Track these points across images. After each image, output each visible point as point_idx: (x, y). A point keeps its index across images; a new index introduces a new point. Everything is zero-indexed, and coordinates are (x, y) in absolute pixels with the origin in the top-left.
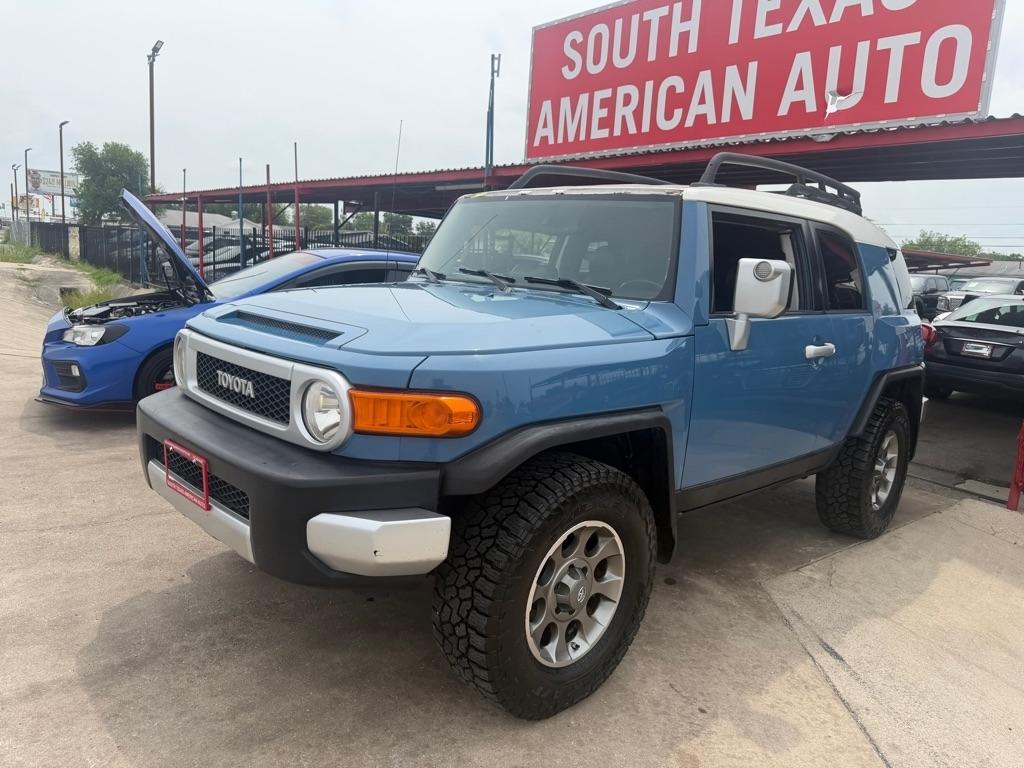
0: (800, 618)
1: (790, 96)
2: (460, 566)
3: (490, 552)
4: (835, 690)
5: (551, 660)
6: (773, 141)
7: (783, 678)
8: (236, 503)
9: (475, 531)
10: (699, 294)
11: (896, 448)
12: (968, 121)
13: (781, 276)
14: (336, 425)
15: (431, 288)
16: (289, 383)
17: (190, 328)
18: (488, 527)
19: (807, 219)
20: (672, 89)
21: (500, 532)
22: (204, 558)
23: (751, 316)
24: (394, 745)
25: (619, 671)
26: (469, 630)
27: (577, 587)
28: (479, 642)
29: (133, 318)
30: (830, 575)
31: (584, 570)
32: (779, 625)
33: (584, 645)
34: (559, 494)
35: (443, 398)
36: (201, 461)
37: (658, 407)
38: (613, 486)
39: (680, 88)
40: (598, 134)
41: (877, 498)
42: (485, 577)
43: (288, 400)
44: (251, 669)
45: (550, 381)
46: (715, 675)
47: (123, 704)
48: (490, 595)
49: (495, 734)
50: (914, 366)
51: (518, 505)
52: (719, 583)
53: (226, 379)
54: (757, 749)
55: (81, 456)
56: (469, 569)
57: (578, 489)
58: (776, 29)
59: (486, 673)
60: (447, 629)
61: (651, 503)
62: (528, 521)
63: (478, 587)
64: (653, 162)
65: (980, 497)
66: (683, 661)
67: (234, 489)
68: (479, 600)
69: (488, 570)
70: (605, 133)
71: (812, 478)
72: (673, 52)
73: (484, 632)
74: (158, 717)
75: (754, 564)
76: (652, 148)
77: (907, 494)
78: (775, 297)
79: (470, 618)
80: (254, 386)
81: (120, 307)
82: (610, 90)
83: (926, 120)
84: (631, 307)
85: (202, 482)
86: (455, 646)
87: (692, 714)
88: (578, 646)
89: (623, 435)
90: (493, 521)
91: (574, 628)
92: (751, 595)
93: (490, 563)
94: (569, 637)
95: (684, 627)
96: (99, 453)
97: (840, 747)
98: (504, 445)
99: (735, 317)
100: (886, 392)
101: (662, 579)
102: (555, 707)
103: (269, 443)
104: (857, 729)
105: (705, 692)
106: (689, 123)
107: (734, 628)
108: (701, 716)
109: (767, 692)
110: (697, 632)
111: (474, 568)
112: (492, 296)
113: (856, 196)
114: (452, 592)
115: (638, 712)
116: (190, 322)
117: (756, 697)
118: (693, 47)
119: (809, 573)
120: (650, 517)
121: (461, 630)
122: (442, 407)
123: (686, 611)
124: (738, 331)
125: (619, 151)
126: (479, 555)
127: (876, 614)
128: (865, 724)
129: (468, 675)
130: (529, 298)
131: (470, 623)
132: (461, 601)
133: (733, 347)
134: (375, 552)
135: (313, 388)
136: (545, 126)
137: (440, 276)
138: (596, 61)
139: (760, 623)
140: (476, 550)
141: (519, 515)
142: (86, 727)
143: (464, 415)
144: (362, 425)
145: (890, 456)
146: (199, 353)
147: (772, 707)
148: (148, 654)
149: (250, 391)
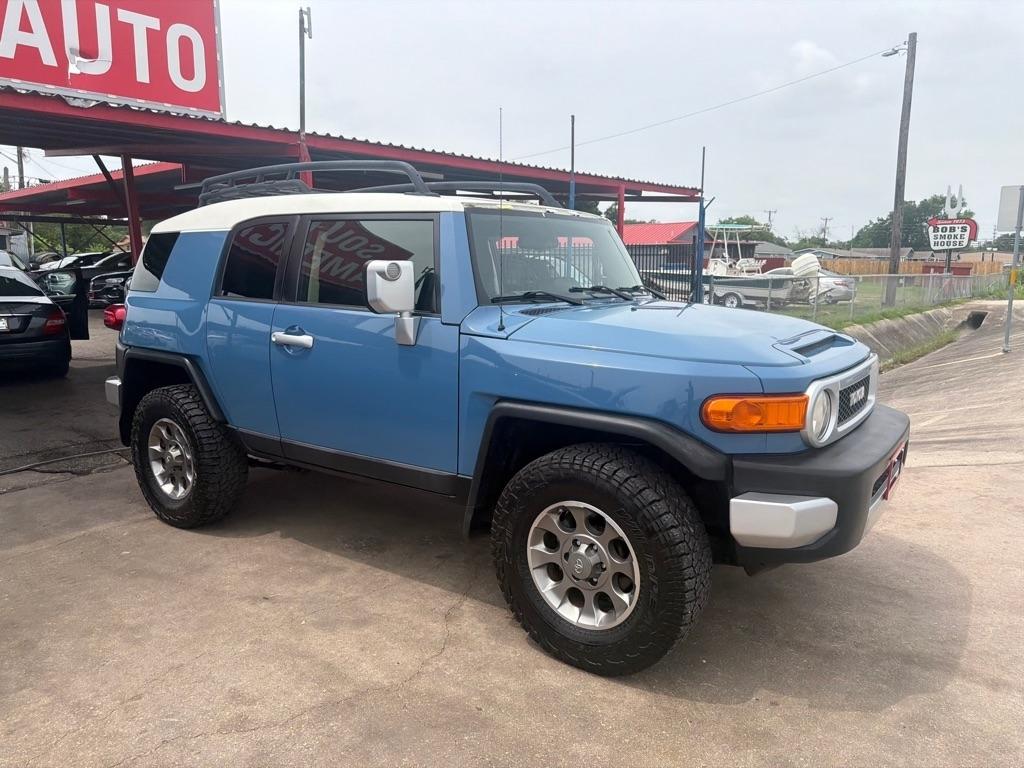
146: (840, 392)
149: (863, 393)
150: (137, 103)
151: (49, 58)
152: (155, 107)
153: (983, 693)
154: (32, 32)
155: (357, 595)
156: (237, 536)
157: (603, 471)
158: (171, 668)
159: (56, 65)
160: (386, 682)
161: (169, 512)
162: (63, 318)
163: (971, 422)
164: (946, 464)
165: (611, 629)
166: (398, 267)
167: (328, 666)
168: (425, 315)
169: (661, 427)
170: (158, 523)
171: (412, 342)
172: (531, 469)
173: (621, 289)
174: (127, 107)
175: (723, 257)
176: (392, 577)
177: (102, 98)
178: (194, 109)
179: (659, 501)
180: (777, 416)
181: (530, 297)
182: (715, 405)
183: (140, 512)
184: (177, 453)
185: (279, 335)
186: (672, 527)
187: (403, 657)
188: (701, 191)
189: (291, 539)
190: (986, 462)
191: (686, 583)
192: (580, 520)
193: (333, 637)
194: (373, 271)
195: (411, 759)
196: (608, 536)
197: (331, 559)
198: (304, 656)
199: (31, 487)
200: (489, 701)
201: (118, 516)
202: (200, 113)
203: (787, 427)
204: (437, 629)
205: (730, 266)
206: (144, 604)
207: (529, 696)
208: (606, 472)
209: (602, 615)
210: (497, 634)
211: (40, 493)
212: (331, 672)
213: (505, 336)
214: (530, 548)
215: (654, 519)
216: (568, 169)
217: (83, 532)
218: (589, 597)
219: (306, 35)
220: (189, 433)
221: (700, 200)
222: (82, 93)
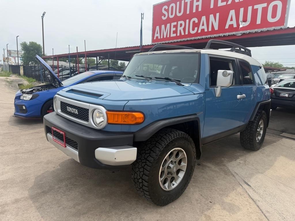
0: (237, 174)
1: (229, 23)
2: (140, 162)
3: (148, 158)
4: (249, 195)
5: (166, 189)
6: (224, 36)
7: (234, 192)
8: (74, 145)
9: (144, 151)
10: (206, 81)
11: (263, 124)
12: (281, 29)
13: (230, 75)
14: (102, 121)
15: (127, 81)
16: (88, 110)
17: (58, 94)
18: (148, 150)
19: (236, 58)
20: (194, 22)
21: (151, 152)
22: (64, 161)
23: (222, 87)
24: (122, 214)
25: (186, 191)
26: (143, 181)
27: (174, 167)
28: (146, 184)
29: (40, 92)
30: (245, 161)
31: (175, 162)
32: (231, 177)
33: (176, 184)
34: (168, 140)
35: (134, 113)
36: (63, 133)
37: (195, 114)
38: (183, 137)
39: (197, 21)
40: (173, 35)
41: (258, 139)
42: (147, 165)
43: (88, 115)
44: (79, 193)
45: (163, 107)
46: (214, 192)
47: (42, 204)
48: (149, 170)
49: (151, 210)
50: (267, 100)
51: (156, 144)
52: (213, 164)
53: (69, 109)
54: (228, 213)
55: (27, 132)
56: (142, 163)
57: (173, 139)
58: (224, 3)
59: (148, 193)
60: (136, 180)
61: (194, 142)
62: (159, 148)
63: (145, 168)
64: (189, 43)
65: (287, 138)
66: (204, 188)
67: (73, 141)
68: (145, 172)
69: (148, 163)
70: (175, 35)
71: (239, 133)
72: (194, 11)
73: (147, 181)
74: (53, 208)
75: (223, 159)
76: (189, 39)
77: (266, 137)
78: (229, 81)
79: (143, 177)
80: (78, 111)
81: (36, 89)
82: (176, 22)
83: (269, 29)
84: (187, 85)
85: (63, 139)
86: (139, 185)
87: (208, 203)
88: (174, 184)
89: (185, 123)
90: (149, 149)
91: (173, 179)
92: (223, 168)
93: (148, 161)
94: (171, 182)
95: (204, 178)
96: (32, 131)
97: (252, 212)
98: (152, 126)
99: (217, 87)
100: (260, 108)
101: (197, 164)
102: (168, 202)
103: (83, 127)
104: (256, 207)
105: (211, 197)
106: (199, 31)
107: (218, 178)
108: (210, 204)
109: (229, 196)
110: (208, 179)
111: (144, 162)
112: (146, 83)
113: (250, 51)
114: (137, 170)
115: (191, 203)
116: (58, 93)
117: (226, 198)
118: (200, 9)
119: (239, 161)
120: (194, 146)
121: (140, 181)
122: (134, 116)
123: (204, 173)
124: (218, 91)
125: (179, 40)
126: (145, 159)
127: (259, 173)
128: (258, 205)
129: (143, 193)
130: (156, 83)
131: (143, 179)
132: (140, 172)
133: (217, 96)
134: (115, 159)
135: (95, 111)
136: (157, 33)
137: (130, 78)
138: (172, 14)
139: (226, 176)
140: (144, 157)
141: (156, 147)
142: (32, 211)
143: (140, 118)
144: (110, 122)
145: (261, 126)
146: (61, 102)
147: (231, 200)
148: (49, 189)
149: (77, 112)
159: (236, 27)
178: (274, 27)
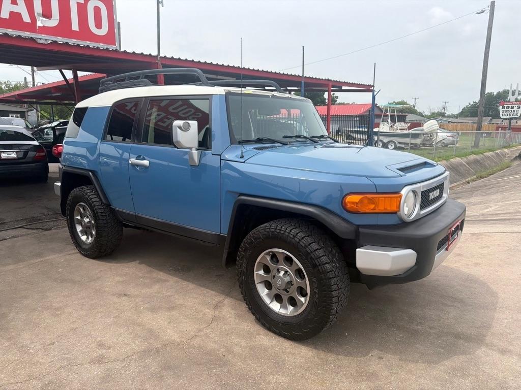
1: (8, 6)
6: (6, 35)
53: (433, 195)
146: (422, 192)
149: (438, 193)
150: (73, 42)
151: (26, 18)
152: (82, 43)
153: (496, 355)
154: (18, 5)
155: (172, 294)
156: (117, 263)
157: (291, 233)
158: (71, 330)
159: (30, 22)
160: (178, 340)
161: (84, 250)
162: (43, 152)
163: (512, 210)
164: (494, 231)
165: (295, 316)
166: (189, 124)
167: (150, 331)
168: (204, 150)
169: (321, 210)
170: (79, 255)
171: (197, 164)
172: (255, 231)
173: (313, 137)
174: (67, 43)
175: (388, 122)
176: (191, 286)
177: (54, 39)
178: (103, 44)
179: (320, 249)
180: (384, 205)
181: (259, 141)
182: (349, 199)
183: (72, 250)
184: (88, 220)
185: (133, 160)
186: (327, 263)
187: (189, 327)
188: (373, 86)
189: (143, 265)
190: (516, 231)
191: (333, 293)
192: (281, 258)
193: (156, 316)
194: (175, 126)
195: (184, 381)
196: (295, 268)
197: (162, 275)
198: (139, 325)
199: (21, 236)
200: (230, 351)
201: (61, 251)
202: (105, 46)
203: (389, 210)
204: (210, 313)
205: (391, 126)
206: (64, 296)
207: (251, 349)
208: (293, 234)
209: (291, 308)
210: (239, 316)
211: (25, 239)
212: (152, 334)
213: (243, 161)
214: (255, 273)
215: (316, 259)
216: (301, 75)
217: (41, 259)
218: (285, 298)
219: (160, 5)
220: (93, 211)
221: (373, 91)
222: (43, 36)
